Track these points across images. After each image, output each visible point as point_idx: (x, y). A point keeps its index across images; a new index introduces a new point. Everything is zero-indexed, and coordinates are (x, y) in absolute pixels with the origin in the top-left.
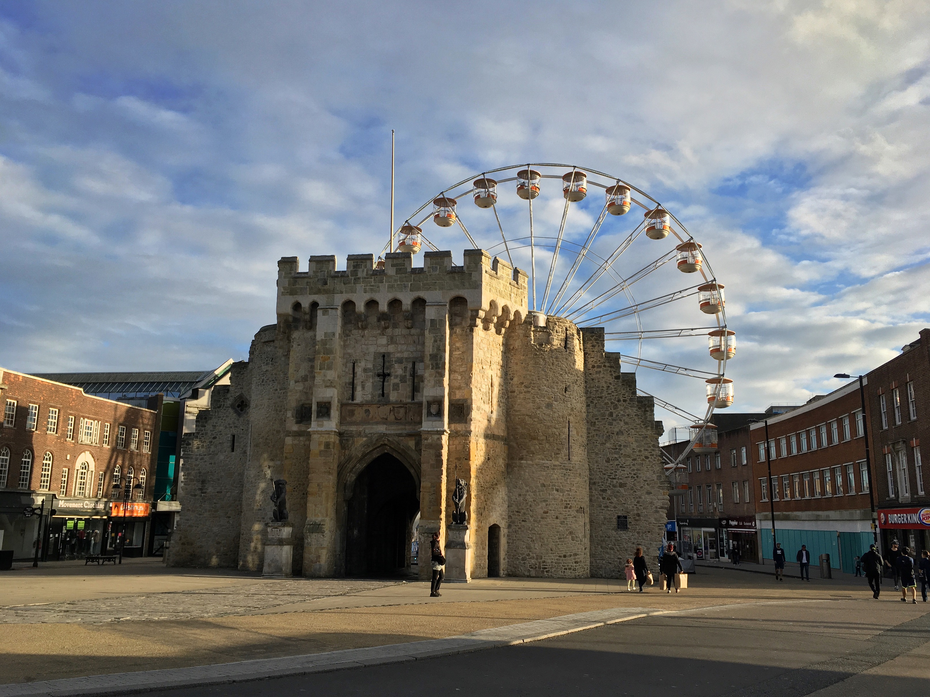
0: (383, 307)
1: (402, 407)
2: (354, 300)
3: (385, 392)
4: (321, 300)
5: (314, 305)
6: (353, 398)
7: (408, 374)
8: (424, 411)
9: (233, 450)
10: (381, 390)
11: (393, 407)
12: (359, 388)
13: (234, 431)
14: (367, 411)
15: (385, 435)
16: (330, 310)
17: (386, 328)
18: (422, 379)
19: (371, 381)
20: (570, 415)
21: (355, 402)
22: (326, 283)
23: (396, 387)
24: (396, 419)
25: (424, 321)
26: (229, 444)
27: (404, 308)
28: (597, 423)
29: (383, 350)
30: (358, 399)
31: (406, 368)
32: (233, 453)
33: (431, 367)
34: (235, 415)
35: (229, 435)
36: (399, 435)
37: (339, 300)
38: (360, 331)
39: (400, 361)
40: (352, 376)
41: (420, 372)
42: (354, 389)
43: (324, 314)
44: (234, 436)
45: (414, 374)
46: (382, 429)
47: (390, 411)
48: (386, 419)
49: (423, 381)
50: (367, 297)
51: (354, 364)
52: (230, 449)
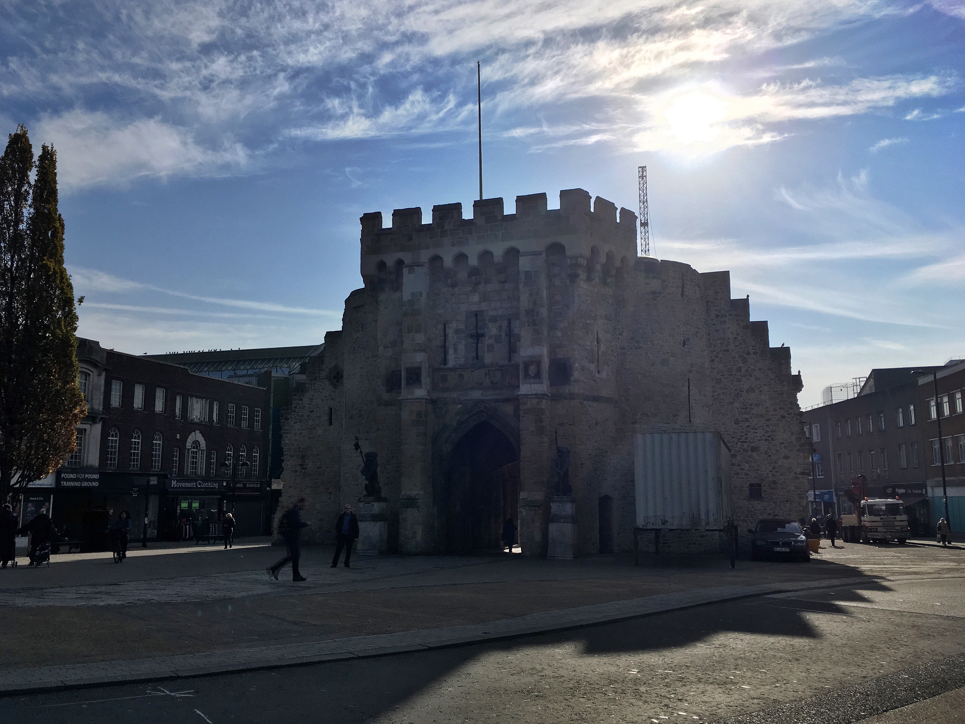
0: (473, 261)
1: (498, 370)
2: (441, 255)
3: (479, 354)
4: (407, 257)
5: (400, 263)
6: (445, 362)
7: (503, 334)
8: (521, 374)
9: (331, 424)
10: (475, 353)
11: (489, 371)
12: (451, 351)
13: (331, 403)
14: (461, 376)
15: (482, 401)
16: (415, 267)
17: (477, 284)
18: (518, 338)
19: (464, 343)
20: (690, 371)
21: (447, 366)
22: (411, 239)
23: (491, 348)
24: (492, 383)
25: (518, 273)
26: (327, 418)
27: (496, 260)
28: (723, 380)
29: (474, 308)
30: (451, 363)
31: (500, 327)
32: (331, 426)
33: (527, 325)
34: (331, 387)
35: (326, 408)
36: (497, 401)
37: (425, 256)
38: (450, 289)
39: (494, 319)
40: (443, 338)
41: (516, 331)
42: (445, 353)
43: (410, 273)
44: (331, 409)
45: (510, 333)
46: (477, 395)
47: (486, 374)
48: (482, 384)
49: (519, 341)
50: (455, 250)
51: (445, 325)
52: (328, 423)
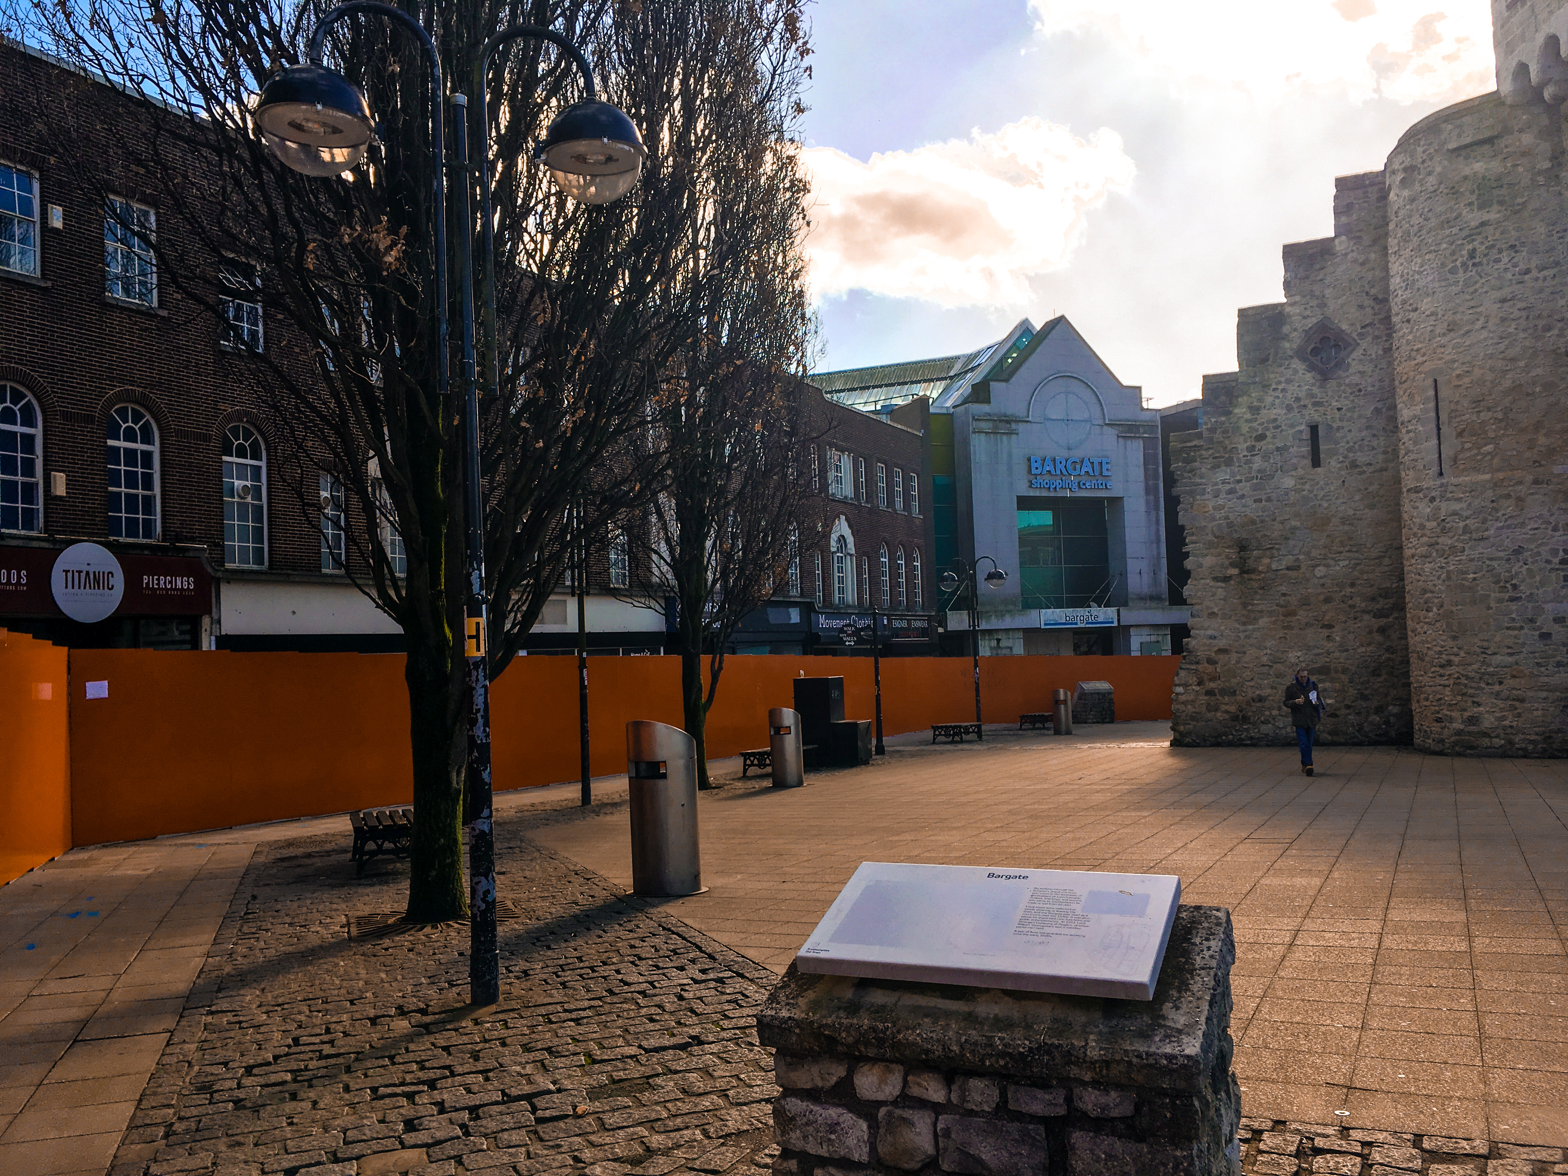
9: (1316, 462)
13: (1312, 414)
26: (1306, 449)
32: (1319, 470)
34: (1309, 375)
35: (1303, 427)
44: (1314, 429)
52: (1308, 462)
